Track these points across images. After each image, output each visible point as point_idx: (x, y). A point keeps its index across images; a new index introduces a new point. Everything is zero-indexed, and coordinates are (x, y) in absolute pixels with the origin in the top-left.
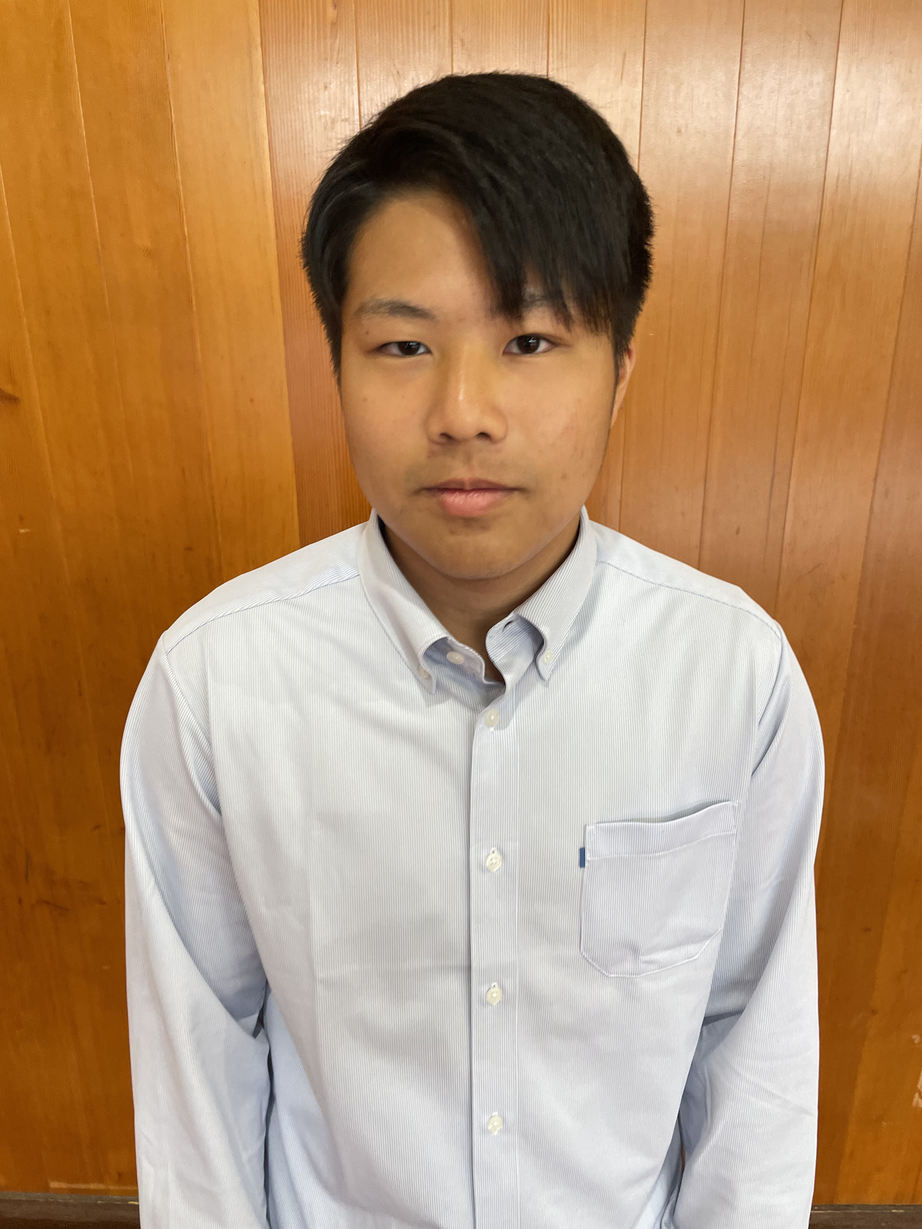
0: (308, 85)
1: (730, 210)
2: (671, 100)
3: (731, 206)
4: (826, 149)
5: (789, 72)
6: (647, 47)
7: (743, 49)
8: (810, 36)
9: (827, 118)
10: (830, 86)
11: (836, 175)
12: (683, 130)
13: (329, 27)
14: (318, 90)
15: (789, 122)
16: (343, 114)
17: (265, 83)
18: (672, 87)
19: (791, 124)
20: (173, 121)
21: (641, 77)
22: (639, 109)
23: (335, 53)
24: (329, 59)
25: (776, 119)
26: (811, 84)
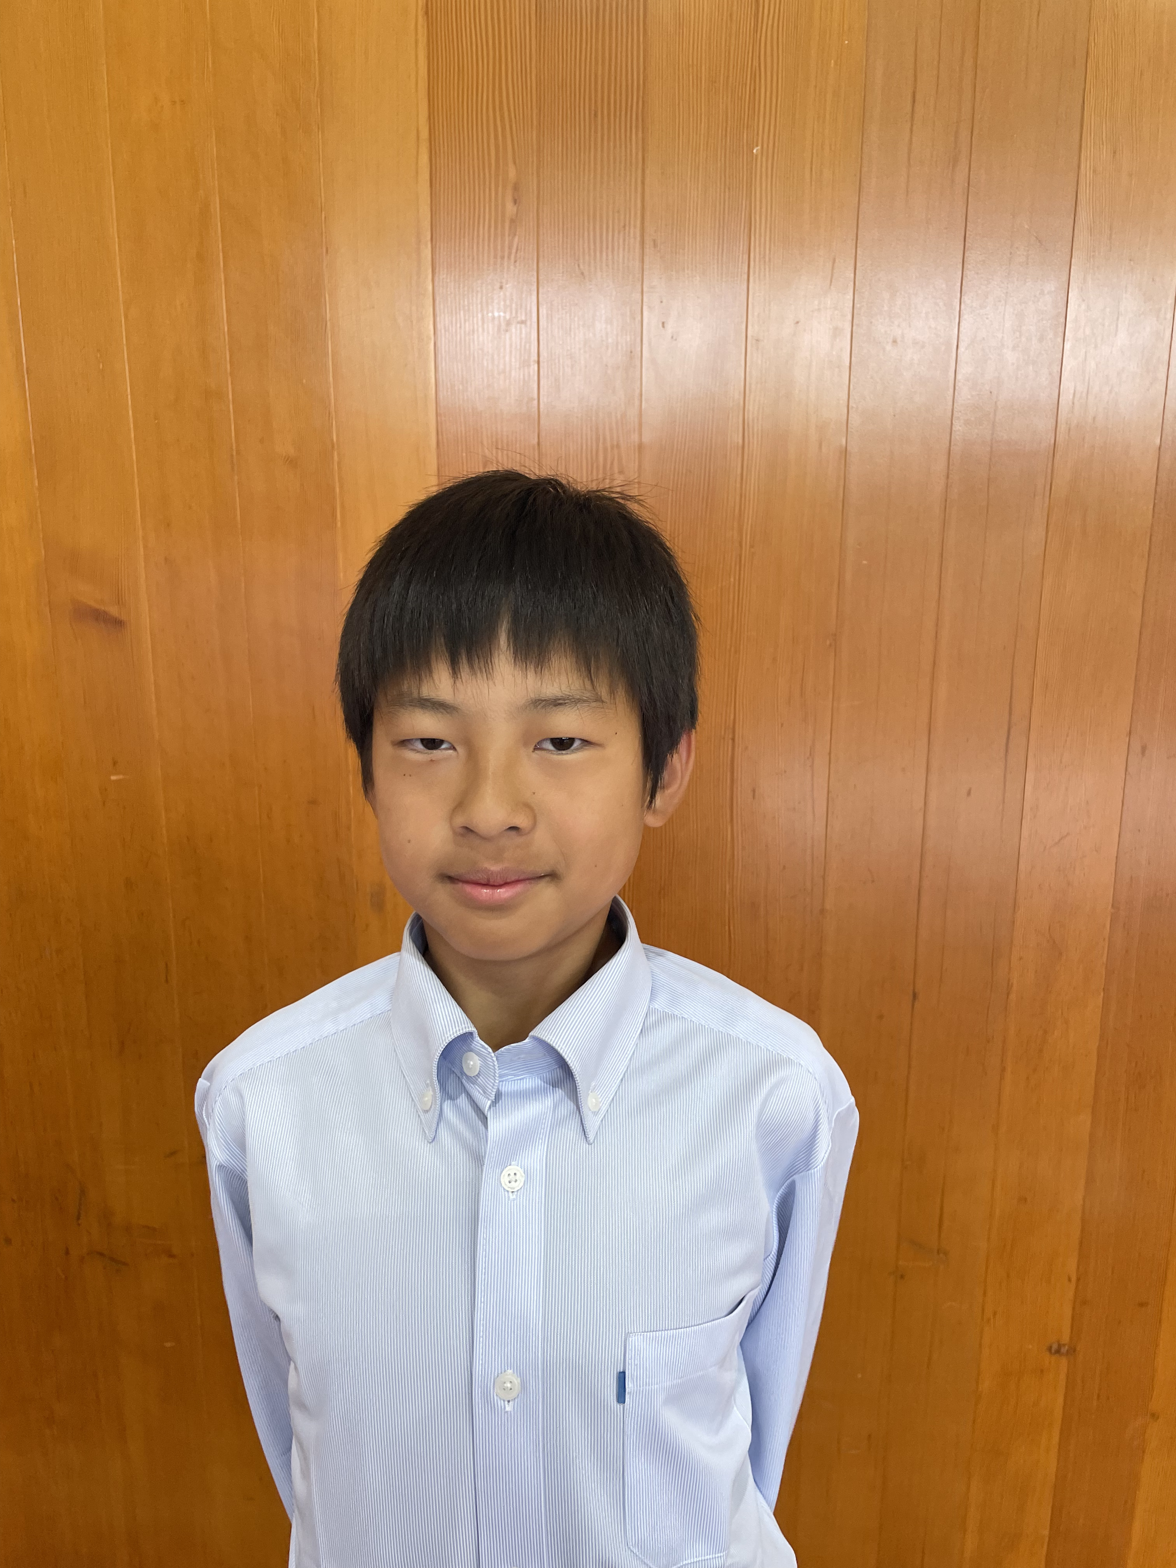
0: (482, 284)
1: (953, 426)
2: (886, 308)
3: (953, 422)
5: (1017, 280)
6: (859, 252)
7: (966, 255)
8: (1040, 241)
9: (1061, 329)
10: (1063, 295)
11: (1072, 391)
12: (899, 340)
13: (507, 224)
14: (493, 290)
15: (1018, 333)
16: (519, 315)
17: (433, 281)
18: (886, 295)
19: (1020, 336)
21: (852, 283)
22: (849, 317)
23: (514, 251)
24: (506, 258)
25: (1003, 330)
26: (1042, 293)
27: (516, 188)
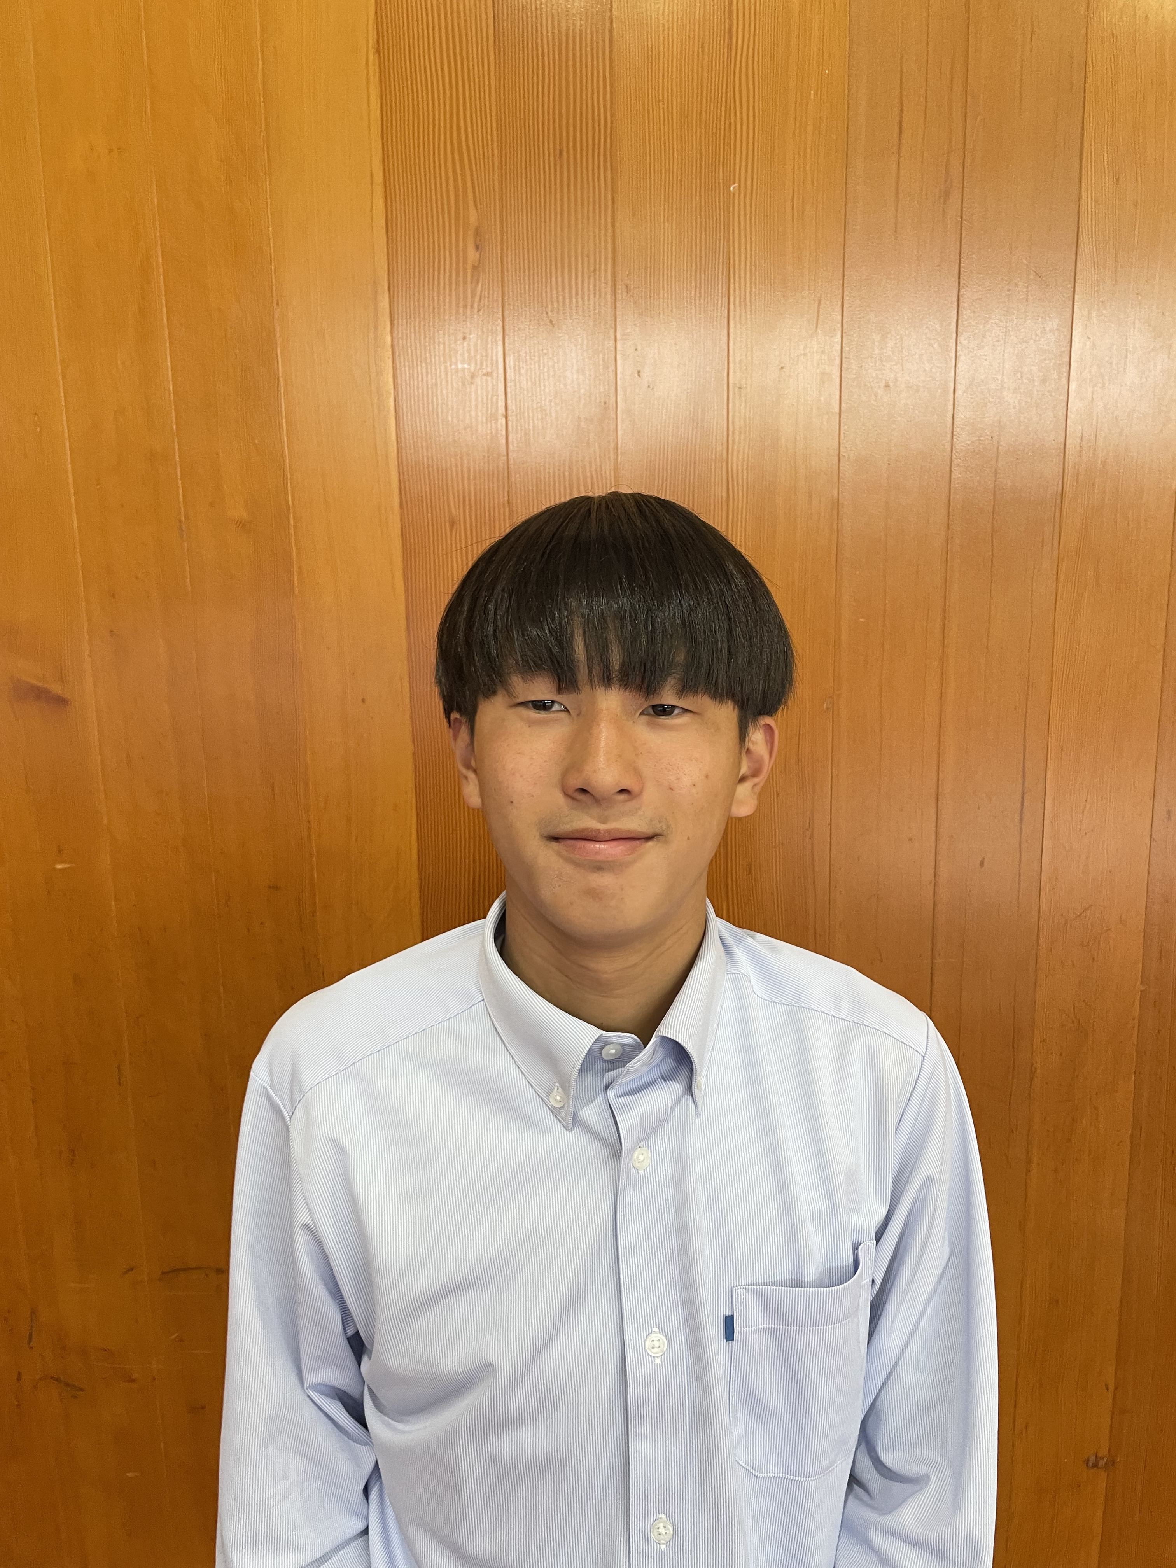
0: (444, 334)
1: (952, 474)
2: (877, 351)
3: (953, 471)
4: (1065, 404)
5: (1017, 318)
6: (846, 292)
8: (1040, 277)
9: (1065, 369)
10: (1067, 332)
11: (1080, 434)
12: (891, 385)
13: (469, 271)
14: (456, 340)
15: (1019, 375)
16: (484, 367)
17: (392, 332)
18: (877, 337)
19: (1022, 377)
20: (280, 375)
21: (839, 325)
22: (838, 361)
23: (477, 299)
24: (469, 307)
25: (1003, 371)
26: (1044, 331)
27: (477, 233)
